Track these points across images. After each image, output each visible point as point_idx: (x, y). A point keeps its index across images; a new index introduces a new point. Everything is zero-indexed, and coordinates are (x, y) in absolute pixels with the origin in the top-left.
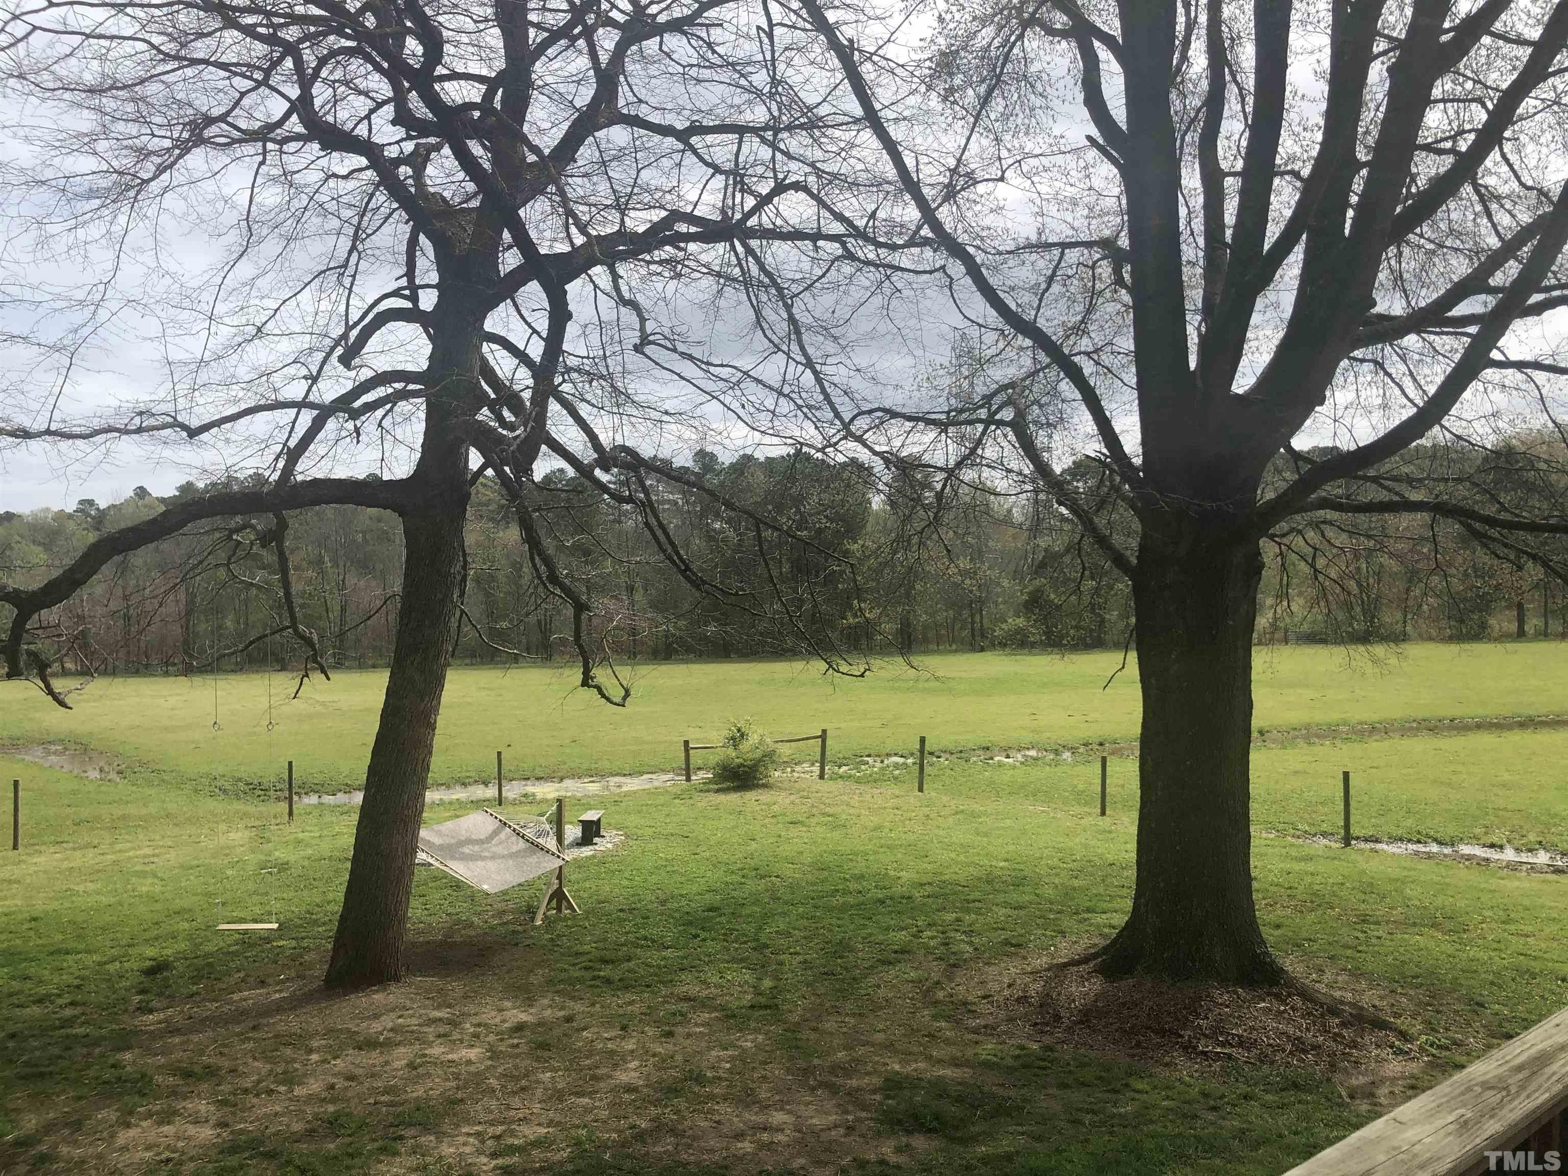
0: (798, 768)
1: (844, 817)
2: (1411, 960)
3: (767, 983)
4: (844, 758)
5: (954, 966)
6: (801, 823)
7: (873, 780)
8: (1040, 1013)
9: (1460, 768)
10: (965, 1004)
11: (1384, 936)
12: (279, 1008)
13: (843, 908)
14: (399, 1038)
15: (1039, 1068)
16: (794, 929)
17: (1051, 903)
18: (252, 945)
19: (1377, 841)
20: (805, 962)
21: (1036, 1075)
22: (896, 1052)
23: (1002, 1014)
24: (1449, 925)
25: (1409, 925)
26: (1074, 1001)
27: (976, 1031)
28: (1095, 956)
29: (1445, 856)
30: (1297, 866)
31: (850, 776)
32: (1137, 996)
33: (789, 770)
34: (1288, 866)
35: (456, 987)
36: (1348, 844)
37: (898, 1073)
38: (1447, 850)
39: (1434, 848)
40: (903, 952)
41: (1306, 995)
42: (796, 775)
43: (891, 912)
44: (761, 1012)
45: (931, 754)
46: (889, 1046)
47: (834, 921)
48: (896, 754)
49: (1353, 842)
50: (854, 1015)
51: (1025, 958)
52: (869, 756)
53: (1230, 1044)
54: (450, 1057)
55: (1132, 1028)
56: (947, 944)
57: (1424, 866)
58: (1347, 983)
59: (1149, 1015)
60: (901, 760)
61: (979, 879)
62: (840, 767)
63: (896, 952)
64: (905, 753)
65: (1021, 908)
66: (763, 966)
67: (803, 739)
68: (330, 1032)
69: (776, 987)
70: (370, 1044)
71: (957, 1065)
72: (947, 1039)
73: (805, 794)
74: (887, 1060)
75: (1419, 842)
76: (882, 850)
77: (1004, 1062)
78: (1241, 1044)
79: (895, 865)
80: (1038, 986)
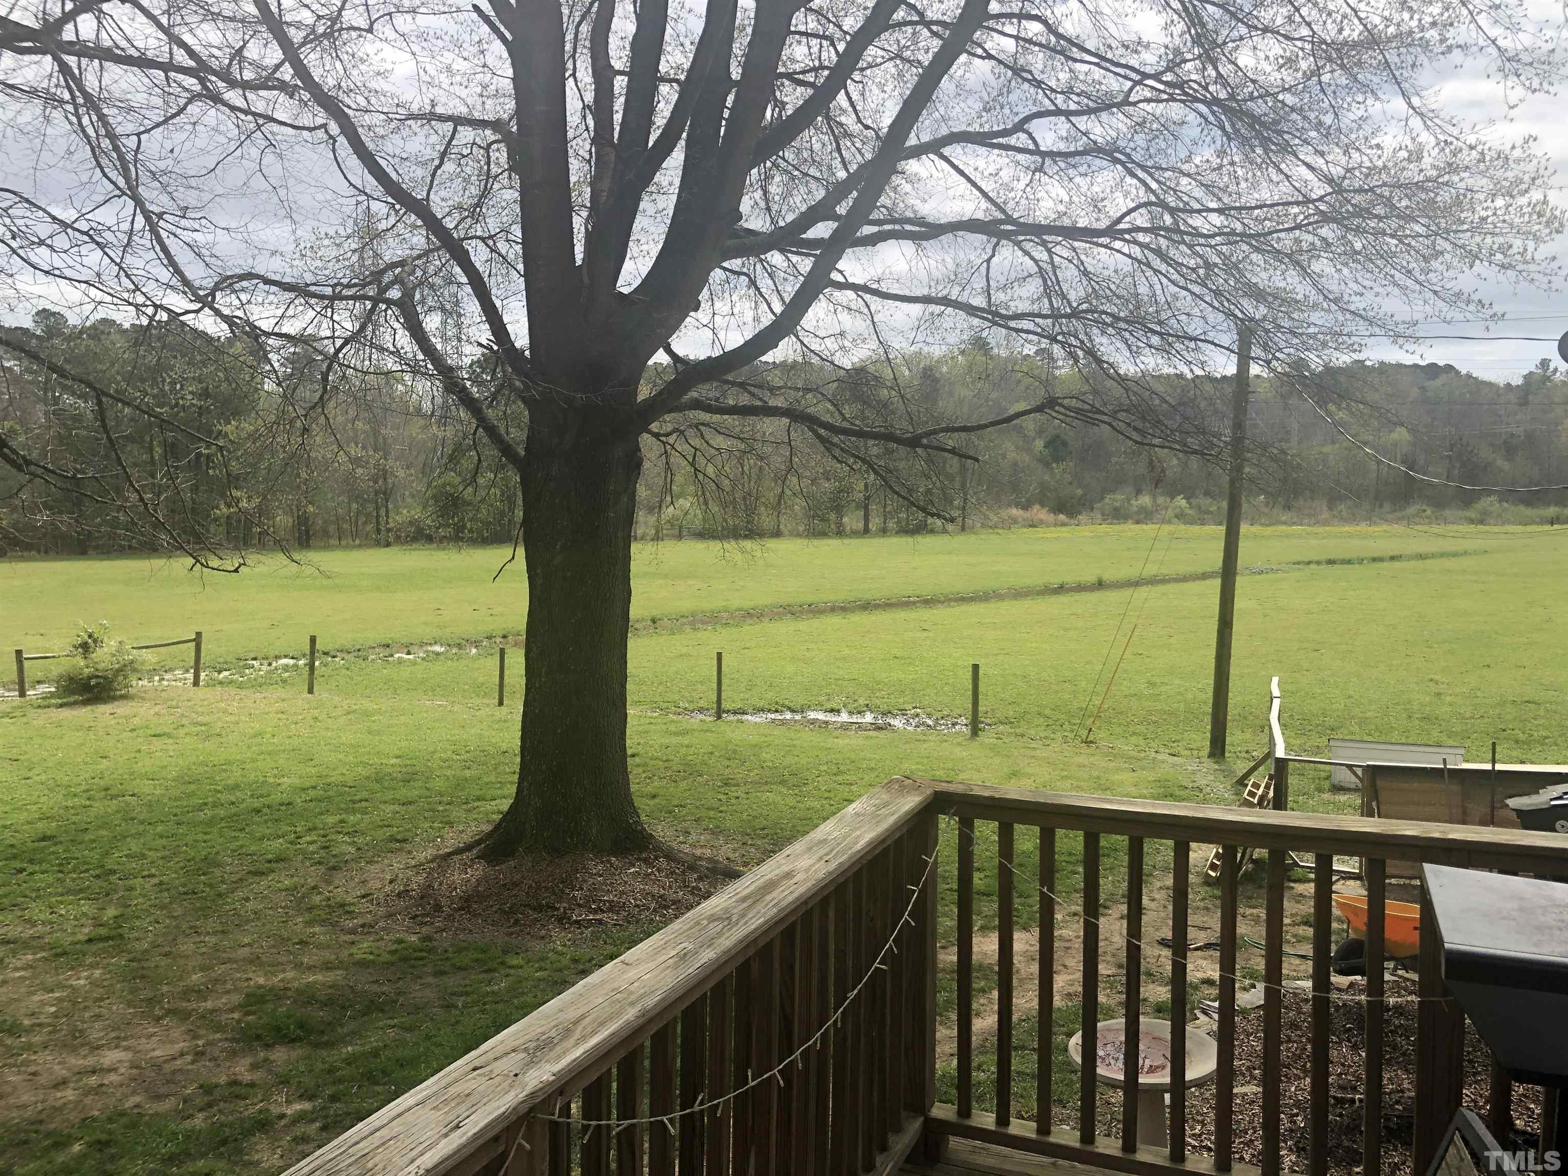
0: (168, 676)
1: (220, 724)
2: (761, 814)
3: (111, 912)
4: (226, 663)
5: (334, 868)
6: (169, 735)
7: (257, 685)
8: (420, 905)
9: (811, 646)
10: (342, 905)
11: (743, 795)
13: (211, 823)
15: (415, 959)
16: (150, 850)
17: (442, 796)
19: (744, 713)
20: (161, 883)
21: (413, 967)
22: (262, 964)
23: (382, 911)
24: (793, 780)
25: (763, 783)
26: (456, 888)
27: (353, 932)
28: (478, 843)
29: (796, 721)
30: (674, 740)
31: (231, 682)
32: (517, 877)
33: (157, 678)
34: (666, 741)
36: (719, 717)
37: (260, 987)
38: (798, 717)
39: (788, 715)
40: (278, 860)
41: (670, 856)
42: (165, 683)
43: (266, 822)
44: (101, 945)
45: (326, 654)
46: (255, 960)
47: (201, 837)
48: (286, 656)
49: (725, 715)
50: (215, 933)
51: (410, 852)
52: (255, 659)
53: (602, 910)
55: (510, 908)
56: (328, 847)
57: (778, 731)
58: (708, 841)
59: (527, 893)
60: (291, 662)
61: (368, 778)
62: (220, 672)
63: (270, 861)
64: (296, 654)
65: (410, 803)
66: (108, 895)
67: (173, 644)
69: (122, 915)
71: (328, 969)
72: (320, 944)
73: (174, 703)
74: (251, 975)
75: (777, 711)
76: (261, 757)
77: (381, 959)
78: (610, 909)
79: (275, 772)
80: (421, 879)
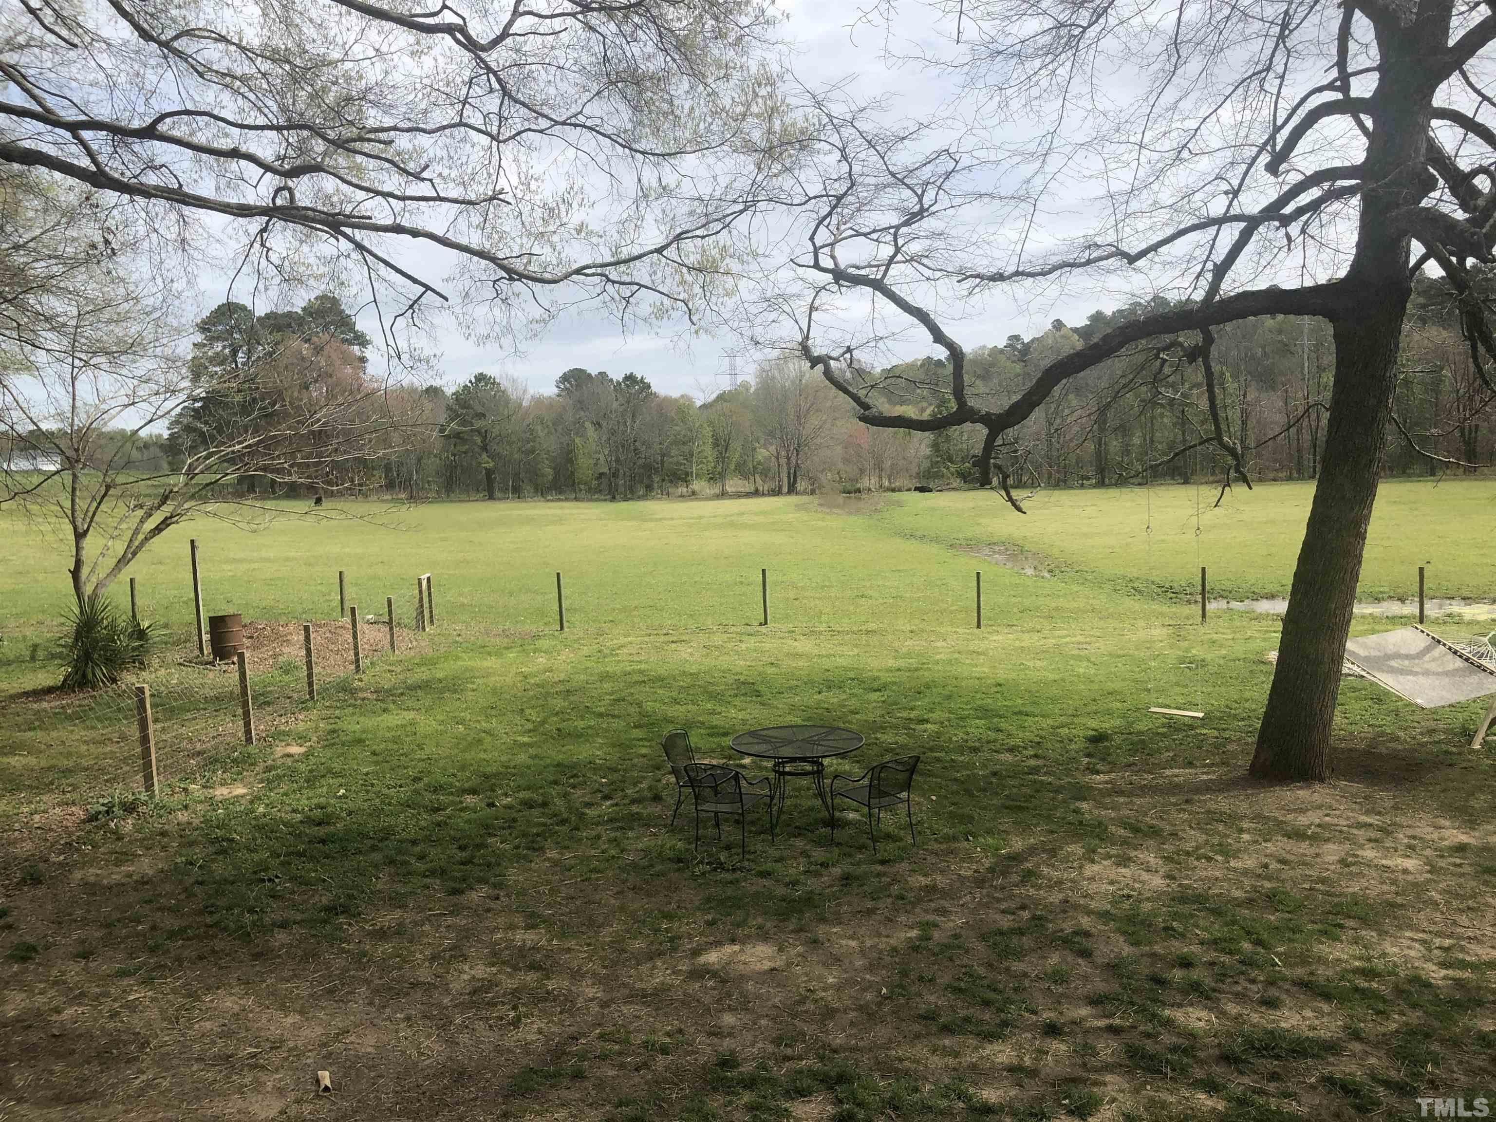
12: (1207, 788)
14: (1327, 835)
18: (1178, 730)
35: (1385, 797)
54: (1384, 862)
68: (1258, 817)
70: (1298, 835)
